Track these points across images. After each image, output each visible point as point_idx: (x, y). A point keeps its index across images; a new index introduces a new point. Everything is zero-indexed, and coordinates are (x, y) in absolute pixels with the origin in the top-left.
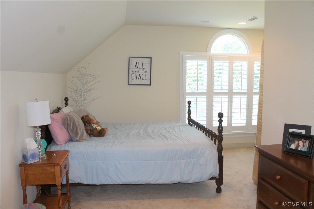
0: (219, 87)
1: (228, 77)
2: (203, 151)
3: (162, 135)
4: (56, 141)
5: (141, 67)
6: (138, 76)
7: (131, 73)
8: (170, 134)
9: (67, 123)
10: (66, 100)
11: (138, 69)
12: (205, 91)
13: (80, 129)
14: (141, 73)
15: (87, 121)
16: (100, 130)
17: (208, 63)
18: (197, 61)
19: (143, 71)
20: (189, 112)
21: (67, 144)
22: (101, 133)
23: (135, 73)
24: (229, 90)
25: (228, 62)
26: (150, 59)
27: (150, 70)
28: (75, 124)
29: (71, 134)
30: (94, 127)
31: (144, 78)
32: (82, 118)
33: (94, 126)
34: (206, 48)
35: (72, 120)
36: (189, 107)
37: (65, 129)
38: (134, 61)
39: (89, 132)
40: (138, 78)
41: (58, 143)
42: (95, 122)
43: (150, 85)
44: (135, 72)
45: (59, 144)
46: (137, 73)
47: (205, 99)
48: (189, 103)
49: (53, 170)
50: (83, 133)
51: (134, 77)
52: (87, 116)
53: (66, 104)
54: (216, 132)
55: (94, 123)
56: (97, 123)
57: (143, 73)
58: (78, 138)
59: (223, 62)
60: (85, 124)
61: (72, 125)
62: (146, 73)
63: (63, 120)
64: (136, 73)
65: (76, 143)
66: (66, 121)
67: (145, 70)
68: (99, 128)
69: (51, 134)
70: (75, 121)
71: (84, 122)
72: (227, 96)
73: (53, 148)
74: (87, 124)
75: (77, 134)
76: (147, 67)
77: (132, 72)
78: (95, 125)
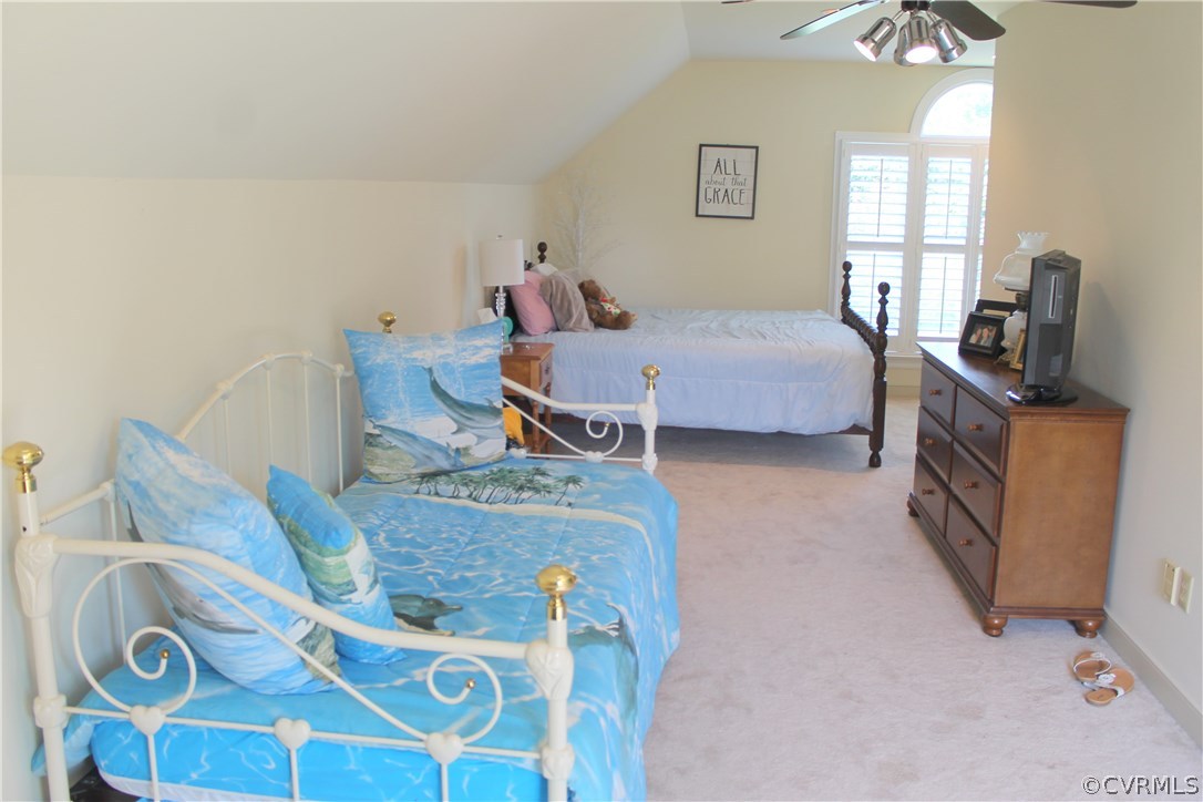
0: (940, 232)
1: (967, 203)
2: (840, 367)
3: (759, 332)
4: (526, 327)
5: (730, 169)
6: (721, 194)
7: (703, 185)
8: (775, 332)
9: (550, 293)
10: (542, 247)
11: (724, 176)
12: (901, 240)
13: (577, 307)
14: (729, 185)
15: (591, 293)
16: (620, 315)
17: (910, 162)
18: (880, 158)
19: (735, 182)
20: (846, 292)
21: (548, 335)
22: (620, 322)
23: (714, 186)
24: (968, 239)
25: (970, 160)
26: (754, 150)
27: (753, 178)
28: (567, 295)
29: (558, 316)
30: (606, 308)
31: (736, 200)
32: (581, 286)
33: (607, 306)
34: (909, 120)
35: (561, 287)
36: (847, 277)
37: (545, 305)
38: (711, 156)
39: (594, 317)
40: (721, 200)
41: (530, 331)
42: (608, 298)
43: (752, 218)
44: (716, 182)
45: (533, 333)
46: (721, 187)
47: (900, 262)
48: (847, 266)
49: (526, 369)
50: (582, 316)
51: (710, 195)
52: (592, 282)
53: (542, 259)
54: (874, 325)
55: (605, 301)
56: (612, 301)
57: (736, 187)
58: (571, 325)
59: (953, 160)
60: (586, 299)
61: (559, 296)
62: (742, 187)
63: (541, 285)
64: (718, 187)
65: (567, 334)
66: (549, 287)
67: (740, 179)
68: (616, 311)
69: (518, 313)
70: (567, 288)
71: (584, 295)
72: (963, 256)
73: (521, 339)
74: (590, 299)
75: (570, 316)
76: (746, 170)
77: (708, 182)
78: (609, 305)
